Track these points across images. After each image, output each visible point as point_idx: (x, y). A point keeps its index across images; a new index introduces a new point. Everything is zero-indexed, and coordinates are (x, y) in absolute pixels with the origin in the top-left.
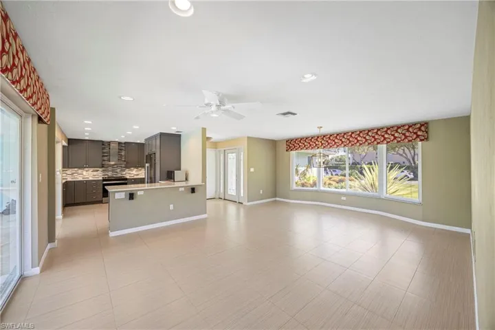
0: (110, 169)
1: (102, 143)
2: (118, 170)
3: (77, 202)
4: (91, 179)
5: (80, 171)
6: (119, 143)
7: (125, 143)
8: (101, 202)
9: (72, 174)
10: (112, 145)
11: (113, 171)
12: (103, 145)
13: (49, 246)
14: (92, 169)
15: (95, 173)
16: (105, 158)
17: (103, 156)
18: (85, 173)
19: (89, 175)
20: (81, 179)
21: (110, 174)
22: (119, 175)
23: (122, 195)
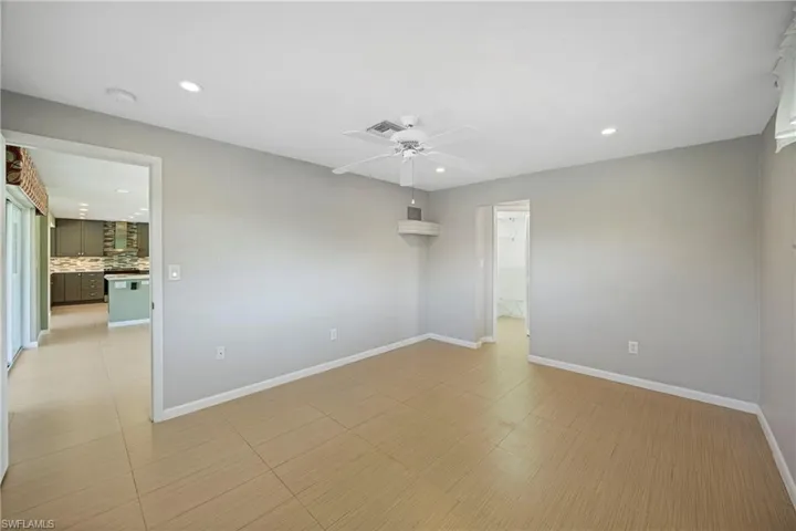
0: (115, 258)
1: (105, 223)
2: (128, 260)
3: (67, 299)
4: (87, 270)
5: (72, 261)
6: (129, 223)
7: (137, 224)
8: (102, 301)
9: (61, 264)
10: (118, 226)
11: (120, 261)
12: (106, 225)
13: (42, 332)
14: (89, 258)
15: (94, 264)
16: (108, 244)
17: (106, 241)
18: (79, 263)
19: (84, 265)
20: (73, 270)
21: (115, 265)
22: (128, 267)
23: (124, 285)
